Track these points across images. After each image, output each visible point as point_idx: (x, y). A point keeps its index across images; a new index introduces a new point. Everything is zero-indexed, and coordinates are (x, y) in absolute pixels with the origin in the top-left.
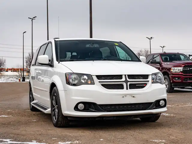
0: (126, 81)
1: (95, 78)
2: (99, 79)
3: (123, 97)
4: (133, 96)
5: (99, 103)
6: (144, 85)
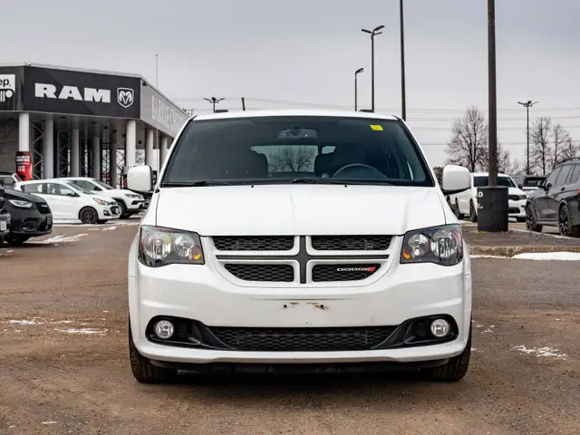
0: (303, 257)
1: (208, 245)
2: (219, 248)
3: (285, 306)
4: (320, 303)
5: (209, 321)
6: (369, 269)
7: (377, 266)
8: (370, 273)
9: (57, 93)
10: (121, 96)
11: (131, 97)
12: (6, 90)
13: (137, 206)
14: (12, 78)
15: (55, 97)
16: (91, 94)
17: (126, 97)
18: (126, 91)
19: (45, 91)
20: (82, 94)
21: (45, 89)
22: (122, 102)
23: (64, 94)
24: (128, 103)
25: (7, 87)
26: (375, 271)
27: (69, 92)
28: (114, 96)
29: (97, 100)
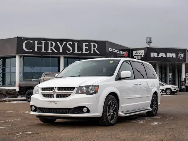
3: (49, 103)
4: (56, 102)
6: (68, 95)
7: (70, 94)
8: (68, 96)
9: (158, 55)
10: (179, 55)
11: (182, 55)
12: (142, 55)
13: (175, 90)
14: (143, 51)
15: (157, 56)
16: (169, 55)
17: (181, 56)
18: (181, 54)
19: (154, 55)
20: (166, 55)
21: (154, 54)
22: (180, 57)
23: (160, 55)
24: (182, 57)
25: (142, 54)
26: (69, 96)
27: (162, 55)
28: (177, 55)
29: (171, 57)
